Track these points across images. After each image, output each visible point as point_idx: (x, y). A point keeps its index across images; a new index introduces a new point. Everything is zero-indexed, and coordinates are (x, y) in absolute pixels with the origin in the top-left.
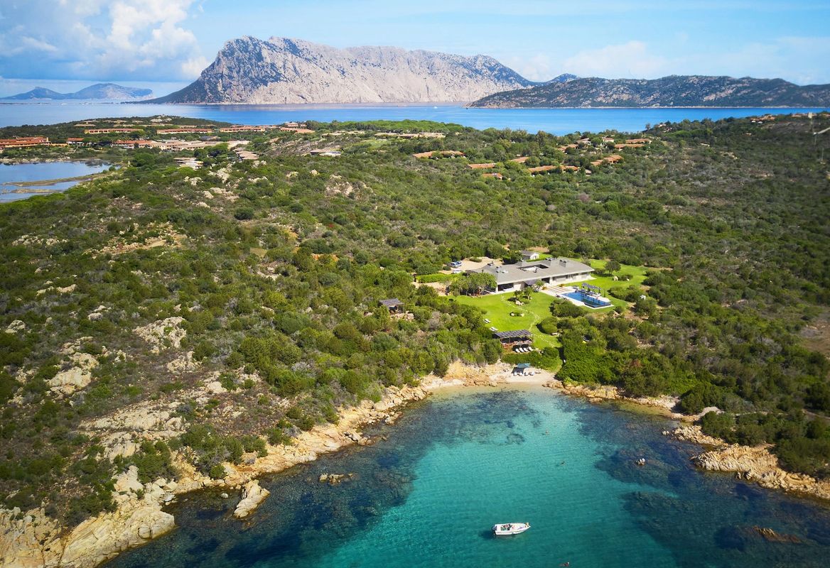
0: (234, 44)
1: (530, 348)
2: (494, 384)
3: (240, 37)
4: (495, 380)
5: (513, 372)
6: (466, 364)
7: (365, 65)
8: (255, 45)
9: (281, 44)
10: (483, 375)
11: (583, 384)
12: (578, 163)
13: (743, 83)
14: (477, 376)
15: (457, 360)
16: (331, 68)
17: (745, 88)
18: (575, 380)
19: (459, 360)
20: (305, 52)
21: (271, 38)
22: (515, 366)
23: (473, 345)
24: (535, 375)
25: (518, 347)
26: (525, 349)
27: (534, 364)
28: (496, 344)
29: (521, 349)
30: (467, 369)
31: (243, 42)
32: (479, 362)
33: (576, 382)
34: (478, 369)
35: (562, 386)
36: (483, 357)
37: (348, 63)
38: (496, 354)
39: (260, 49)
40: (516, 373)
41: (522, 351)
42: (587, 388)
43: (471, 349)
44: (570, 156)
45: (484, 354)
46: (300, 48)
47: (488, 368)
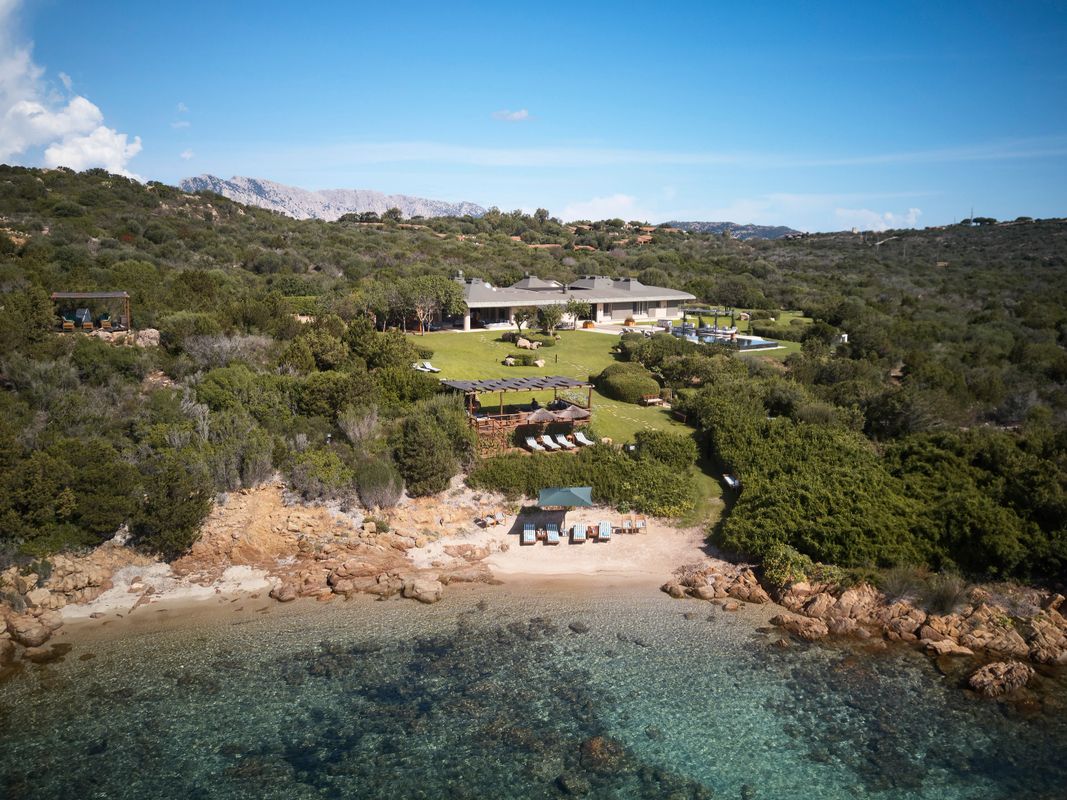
0: (191, 183)
1: (580, 437)
2: (428, 586)
3: (198, 175)
4: (435, 565)
5: (517, 529)
6: (305, 495)
7: (339, 209)
8: (215, 185)
9: (244, 185)
10: (380, 547)
11: (873, 581)
12: (595, 243)
13: (748, 230)
14: (351, 548)
15: (263, 476)
16: (301, 211)
17: (750, 235)
18: (827, 559)
19: (277, 478)
20: (272, 193)
21: (234, 178)
22: (523, 501)
23: (348, 418)
24: (615, 538)
25: (534, 430)
26: (562, 439)
27: (604, 496)
28: (447, 414)
29: (547, 440)
30: (304, 516)
31: (201, 180)
32: (363, 486)
33: (835, 570)
34: (356, 517)
35: (761, 592)
36: (388, 464)
37: (321, 207)
38: (444, 454)
39: (221, 189)
40: (530, 535)
41: (554, 446)
42: (904, 603)
43: (340, 435)
44: (583, 237)
45: (396, 456)
46: (267, 189)
47: (407, 512)
